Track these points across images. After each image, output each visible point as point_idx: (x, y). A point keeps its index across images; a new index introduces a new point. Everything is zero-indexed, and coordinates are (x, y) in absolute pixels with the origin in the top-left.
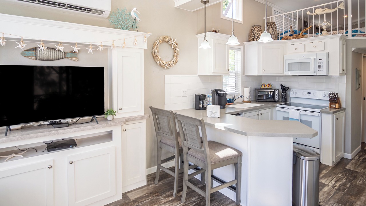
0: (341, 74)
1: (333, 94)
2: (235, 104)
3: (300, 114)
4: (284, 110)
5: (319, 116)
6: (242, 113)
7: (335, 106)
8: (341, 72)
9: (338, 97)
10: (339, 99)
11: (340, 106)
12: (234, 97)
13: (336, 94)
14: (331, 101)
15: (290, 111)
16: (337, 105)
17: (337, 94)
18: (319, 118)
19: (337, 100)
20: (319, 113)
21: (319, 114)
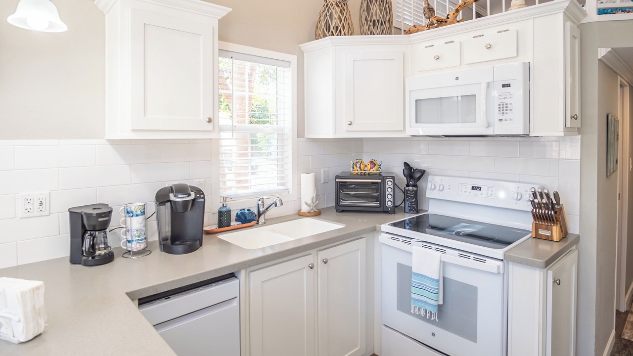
0: (568, 130)
1: (545, 196)
2: (264, 224)
3: (443, 264)
4: (399, 244)
5: (501, 272)
6: (239, 271)
7: (548, 233)
8: (568, 125)
9: (558, 203)
10: (561, 209)
11: (565, 234)
12: (260, 203)
13: (552, 197)
14: (536, 217)
15: (416, 248)
16: (556, 231)
17: (556, 195)
18: (499, 279)
19: (556, 213)
20: (500, 263)
21: (499, 267)
